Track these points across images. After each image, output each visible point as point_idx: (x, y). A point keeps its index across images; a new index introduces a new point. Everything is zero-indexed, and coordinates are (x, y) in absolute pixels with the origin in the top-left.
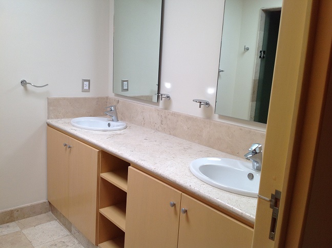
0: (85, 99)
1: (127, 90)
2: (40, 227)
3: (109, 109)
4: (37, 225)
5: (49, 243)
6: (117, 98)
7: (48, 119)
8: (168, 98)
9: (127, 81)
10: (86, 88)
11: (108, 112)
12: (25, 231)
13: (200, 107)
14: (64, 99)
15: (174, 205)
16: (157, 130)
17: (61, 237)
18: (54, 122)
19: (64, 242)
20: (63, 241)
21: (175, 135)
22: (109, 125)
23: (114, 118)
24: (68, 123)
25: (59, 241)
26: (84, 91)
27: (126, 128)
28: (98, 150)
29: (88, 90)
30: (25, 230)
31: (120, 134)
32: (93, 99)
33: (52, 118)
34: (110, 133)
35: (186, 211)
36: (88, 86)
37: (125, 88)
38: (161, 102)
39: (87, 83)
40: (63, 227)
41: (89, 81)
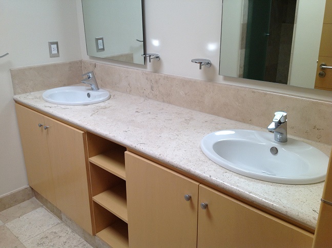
0: (55, 66)
1: (103, 49)
2: (25, 218)
3: (85, 77)
4: (21, 215)
5: (38, 236)
6: (94, 61)
7: (15, 94)
8: (158, 59)
9: (102, 39)
10: (55, 52)
11: (85, 80)
12: (9, 225)
13: (200, 68)
14: (30, 68)
15: (189, 198)
16: (147, 97)
17: (51, 226)
18: (22, 98)
19: (55, 233)
20: (54, 231)
21: (170, 103)
22: (89, 95)
23: (93, 86)
24: (40, 98)
25: (50, 232)
26: (52, 56)
27: (109, 98)
28: (82, 132)
29: (57, 55)
30: (8, 223)
31: (105, 108)
32: (64, 65)
33: (19, 93)
34: (93, 106)
35: (206, 206)
36: (56, 49)
37: (101, 47)
38: (149, 64)
39: (55, 46)
40: (51, 215)
41: (57, 43)
